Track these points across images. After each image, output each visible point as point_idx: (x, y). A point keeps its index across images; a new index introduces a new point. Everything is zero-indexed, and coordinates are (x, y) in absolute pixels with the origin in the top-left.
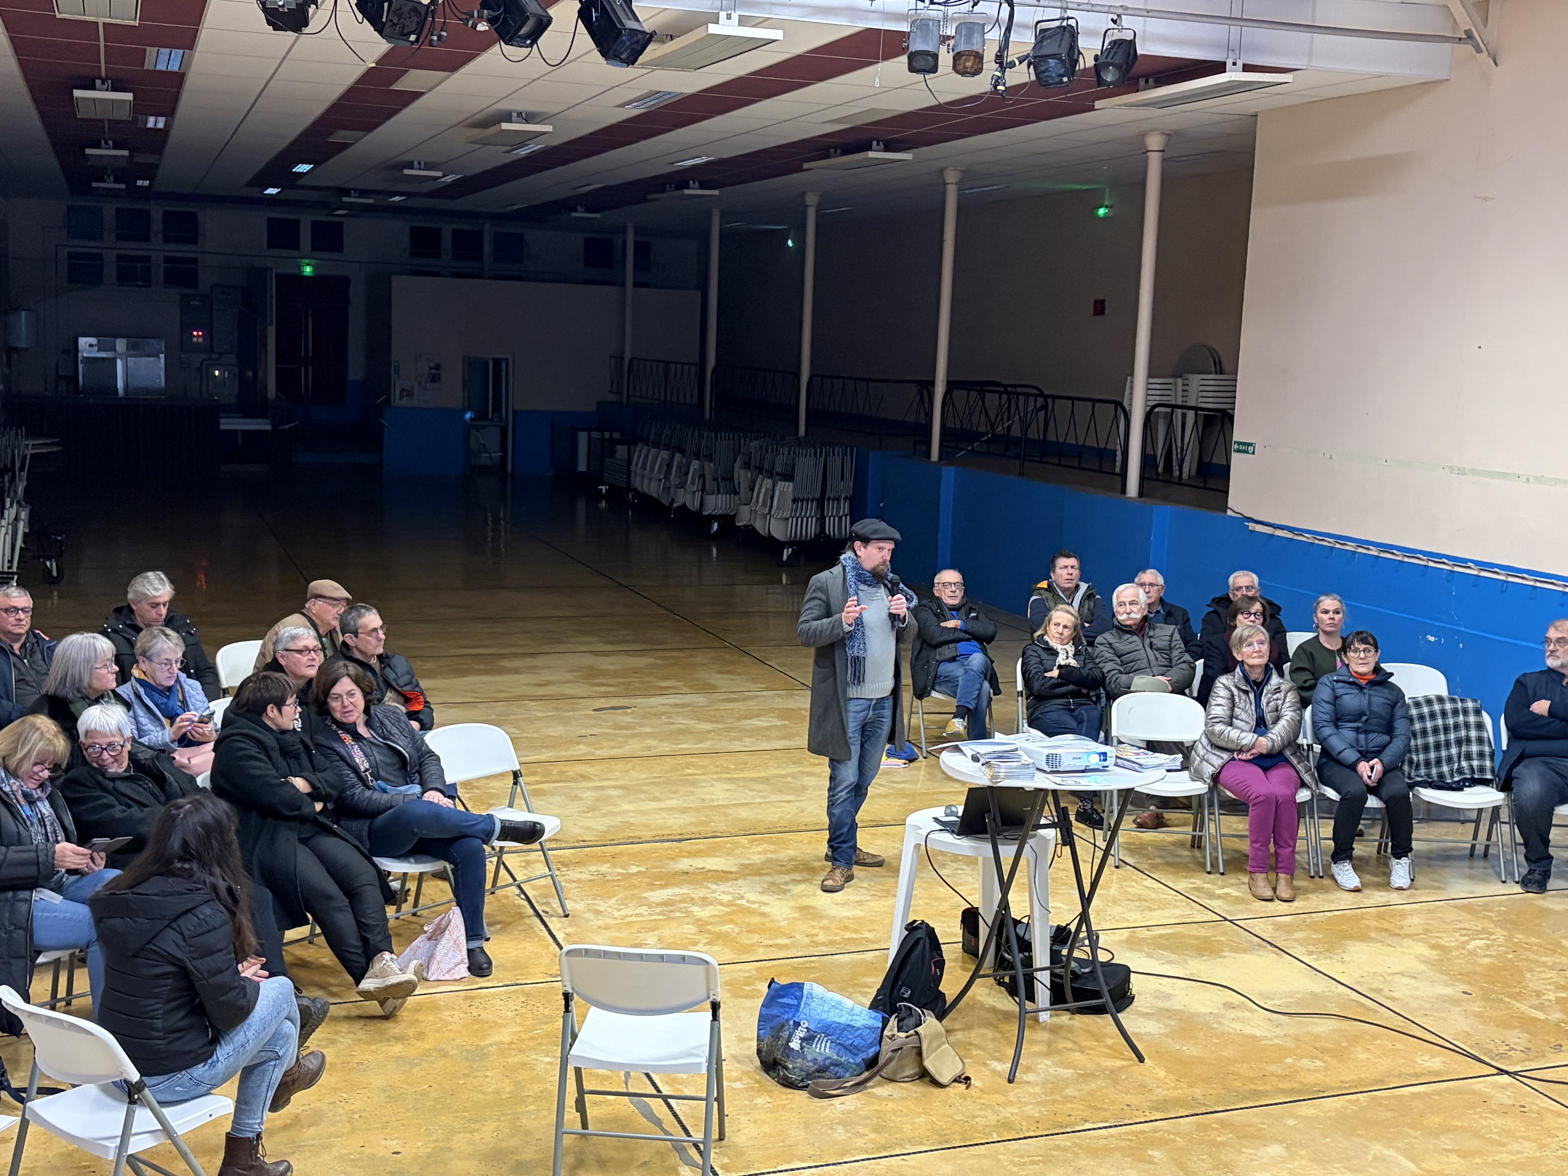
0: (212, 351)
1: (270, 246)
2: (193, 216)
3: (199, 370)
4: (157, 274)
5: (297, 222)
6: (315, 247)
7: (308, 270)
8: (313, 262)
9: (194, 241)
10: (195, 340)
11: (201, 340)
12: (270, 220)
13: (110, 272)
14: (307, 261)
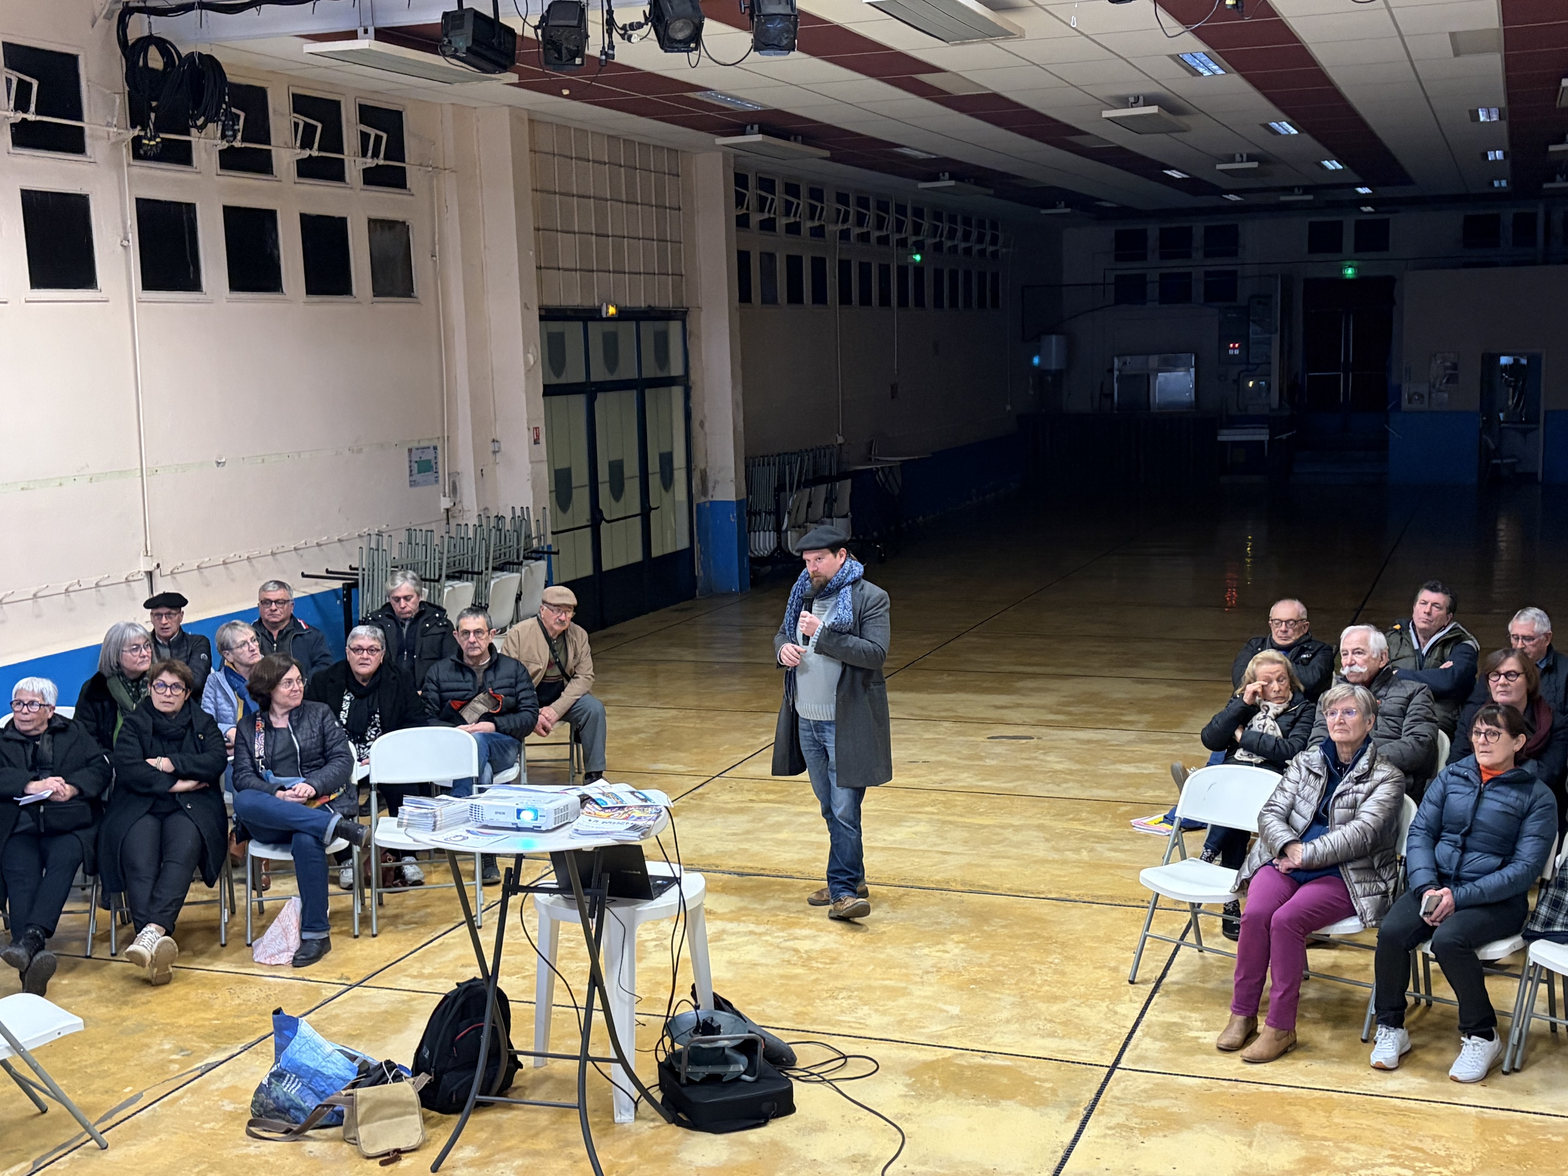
0: (1248, 363)
1: (1311, 251)
2: (1235, 228)
3: (1235, 381)
4: (1198, 289)
5: (1341, 223)
6: (1359, 247)
7: (1350, 272)
8: (1355, 263)
9: (1235, 254)
10: (1231, 352)
11: (1237, 352)
12: (1311, 224)
13: (1153, 291)
14: (1349, 263)
